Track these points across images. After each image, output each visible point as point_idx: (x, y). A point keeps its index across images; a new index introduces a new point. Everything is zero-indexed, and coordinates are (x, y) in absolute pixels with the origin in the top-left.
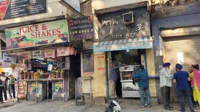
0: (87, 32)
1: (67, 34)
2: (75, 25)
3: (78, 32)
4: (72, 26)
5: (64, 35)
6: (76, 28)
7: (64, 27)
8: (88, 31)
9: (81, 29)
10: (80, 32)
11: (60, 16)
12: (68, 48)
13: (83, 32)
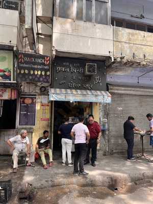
0: (41, 74)
1: (10, 71)
2: (26, 63)
3: (29, 72)
4: (21, 62)
5: (5, 72)
6: (27, 66)
7: (7, 60)
8: (43, 73)
9: (34, 69)
10: (32, 72)
11: (5, 46)
12: (9, 90)
13: (36, 73)
